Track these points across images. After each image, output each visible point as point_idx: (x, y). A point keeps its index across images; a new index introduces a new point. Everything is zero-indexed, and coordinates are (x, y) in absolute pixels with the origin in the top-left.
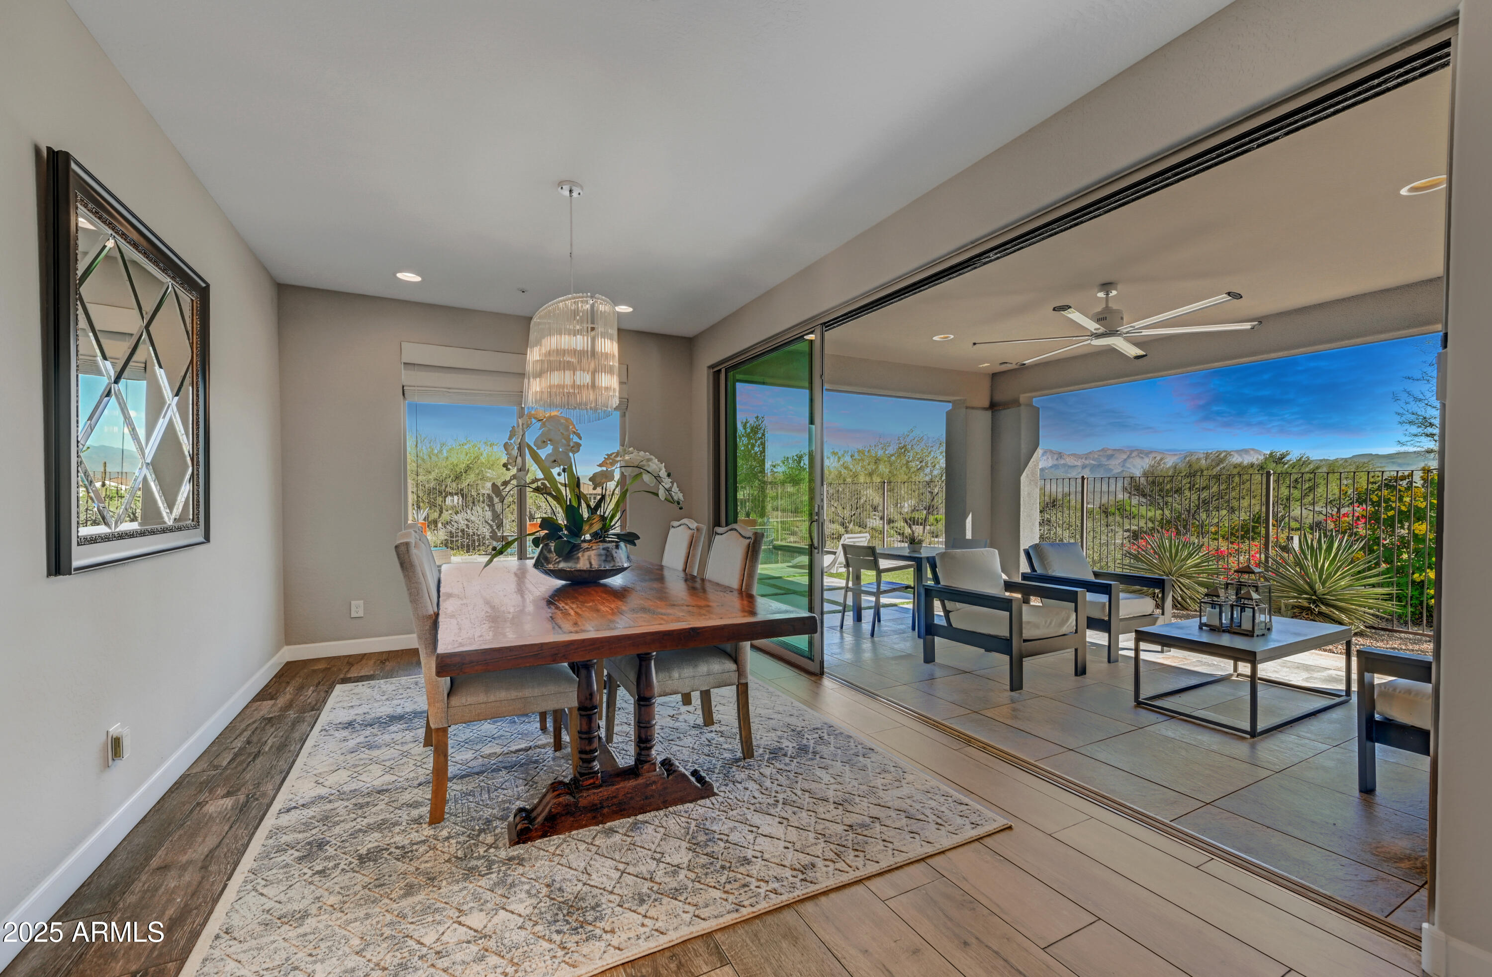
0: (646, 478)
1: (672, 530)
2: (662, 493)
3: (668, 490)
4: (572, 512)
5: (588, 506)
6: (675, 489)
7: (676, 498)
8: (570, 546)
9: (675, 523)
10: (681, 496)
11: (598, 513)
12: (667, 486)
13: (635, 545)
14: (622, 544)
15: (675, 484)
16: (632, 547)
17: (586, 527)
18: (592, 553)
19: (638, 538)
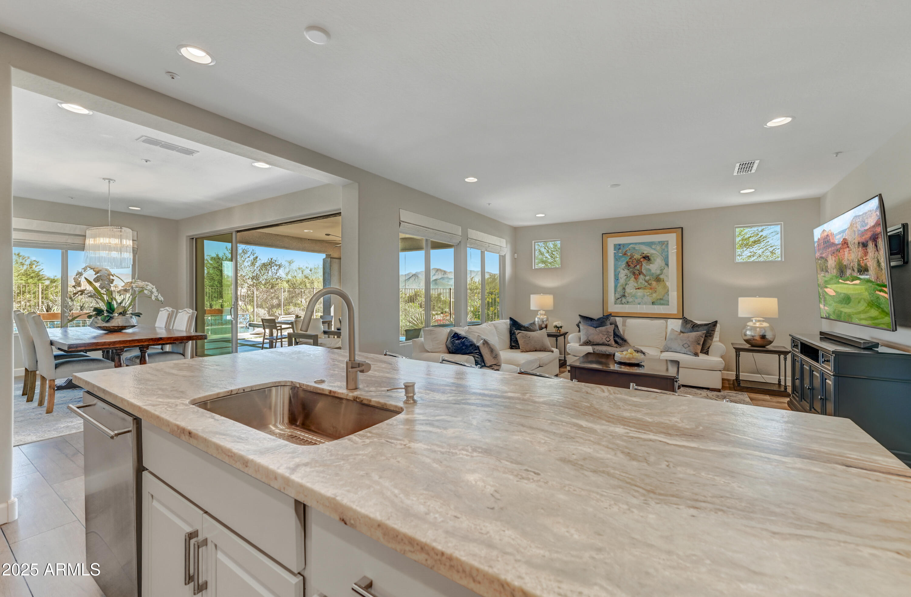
0: (146, 292)
1: (160, 312)
2: (153, 298)
3: (157, 296)
4: (109, 304)
5: (117, 302)
6: (160, 296)
7: (160, 299)
8: (109, 317)
9: (162, 309)
10: (162, 299)
11: (122, 305)
12: (156, 295)
13: (140, 316)
14: (134, 317)
15: (160, 294)
16: (139, 317)
17: (116, 311)
18: (119, 320)
19: (141, 314)
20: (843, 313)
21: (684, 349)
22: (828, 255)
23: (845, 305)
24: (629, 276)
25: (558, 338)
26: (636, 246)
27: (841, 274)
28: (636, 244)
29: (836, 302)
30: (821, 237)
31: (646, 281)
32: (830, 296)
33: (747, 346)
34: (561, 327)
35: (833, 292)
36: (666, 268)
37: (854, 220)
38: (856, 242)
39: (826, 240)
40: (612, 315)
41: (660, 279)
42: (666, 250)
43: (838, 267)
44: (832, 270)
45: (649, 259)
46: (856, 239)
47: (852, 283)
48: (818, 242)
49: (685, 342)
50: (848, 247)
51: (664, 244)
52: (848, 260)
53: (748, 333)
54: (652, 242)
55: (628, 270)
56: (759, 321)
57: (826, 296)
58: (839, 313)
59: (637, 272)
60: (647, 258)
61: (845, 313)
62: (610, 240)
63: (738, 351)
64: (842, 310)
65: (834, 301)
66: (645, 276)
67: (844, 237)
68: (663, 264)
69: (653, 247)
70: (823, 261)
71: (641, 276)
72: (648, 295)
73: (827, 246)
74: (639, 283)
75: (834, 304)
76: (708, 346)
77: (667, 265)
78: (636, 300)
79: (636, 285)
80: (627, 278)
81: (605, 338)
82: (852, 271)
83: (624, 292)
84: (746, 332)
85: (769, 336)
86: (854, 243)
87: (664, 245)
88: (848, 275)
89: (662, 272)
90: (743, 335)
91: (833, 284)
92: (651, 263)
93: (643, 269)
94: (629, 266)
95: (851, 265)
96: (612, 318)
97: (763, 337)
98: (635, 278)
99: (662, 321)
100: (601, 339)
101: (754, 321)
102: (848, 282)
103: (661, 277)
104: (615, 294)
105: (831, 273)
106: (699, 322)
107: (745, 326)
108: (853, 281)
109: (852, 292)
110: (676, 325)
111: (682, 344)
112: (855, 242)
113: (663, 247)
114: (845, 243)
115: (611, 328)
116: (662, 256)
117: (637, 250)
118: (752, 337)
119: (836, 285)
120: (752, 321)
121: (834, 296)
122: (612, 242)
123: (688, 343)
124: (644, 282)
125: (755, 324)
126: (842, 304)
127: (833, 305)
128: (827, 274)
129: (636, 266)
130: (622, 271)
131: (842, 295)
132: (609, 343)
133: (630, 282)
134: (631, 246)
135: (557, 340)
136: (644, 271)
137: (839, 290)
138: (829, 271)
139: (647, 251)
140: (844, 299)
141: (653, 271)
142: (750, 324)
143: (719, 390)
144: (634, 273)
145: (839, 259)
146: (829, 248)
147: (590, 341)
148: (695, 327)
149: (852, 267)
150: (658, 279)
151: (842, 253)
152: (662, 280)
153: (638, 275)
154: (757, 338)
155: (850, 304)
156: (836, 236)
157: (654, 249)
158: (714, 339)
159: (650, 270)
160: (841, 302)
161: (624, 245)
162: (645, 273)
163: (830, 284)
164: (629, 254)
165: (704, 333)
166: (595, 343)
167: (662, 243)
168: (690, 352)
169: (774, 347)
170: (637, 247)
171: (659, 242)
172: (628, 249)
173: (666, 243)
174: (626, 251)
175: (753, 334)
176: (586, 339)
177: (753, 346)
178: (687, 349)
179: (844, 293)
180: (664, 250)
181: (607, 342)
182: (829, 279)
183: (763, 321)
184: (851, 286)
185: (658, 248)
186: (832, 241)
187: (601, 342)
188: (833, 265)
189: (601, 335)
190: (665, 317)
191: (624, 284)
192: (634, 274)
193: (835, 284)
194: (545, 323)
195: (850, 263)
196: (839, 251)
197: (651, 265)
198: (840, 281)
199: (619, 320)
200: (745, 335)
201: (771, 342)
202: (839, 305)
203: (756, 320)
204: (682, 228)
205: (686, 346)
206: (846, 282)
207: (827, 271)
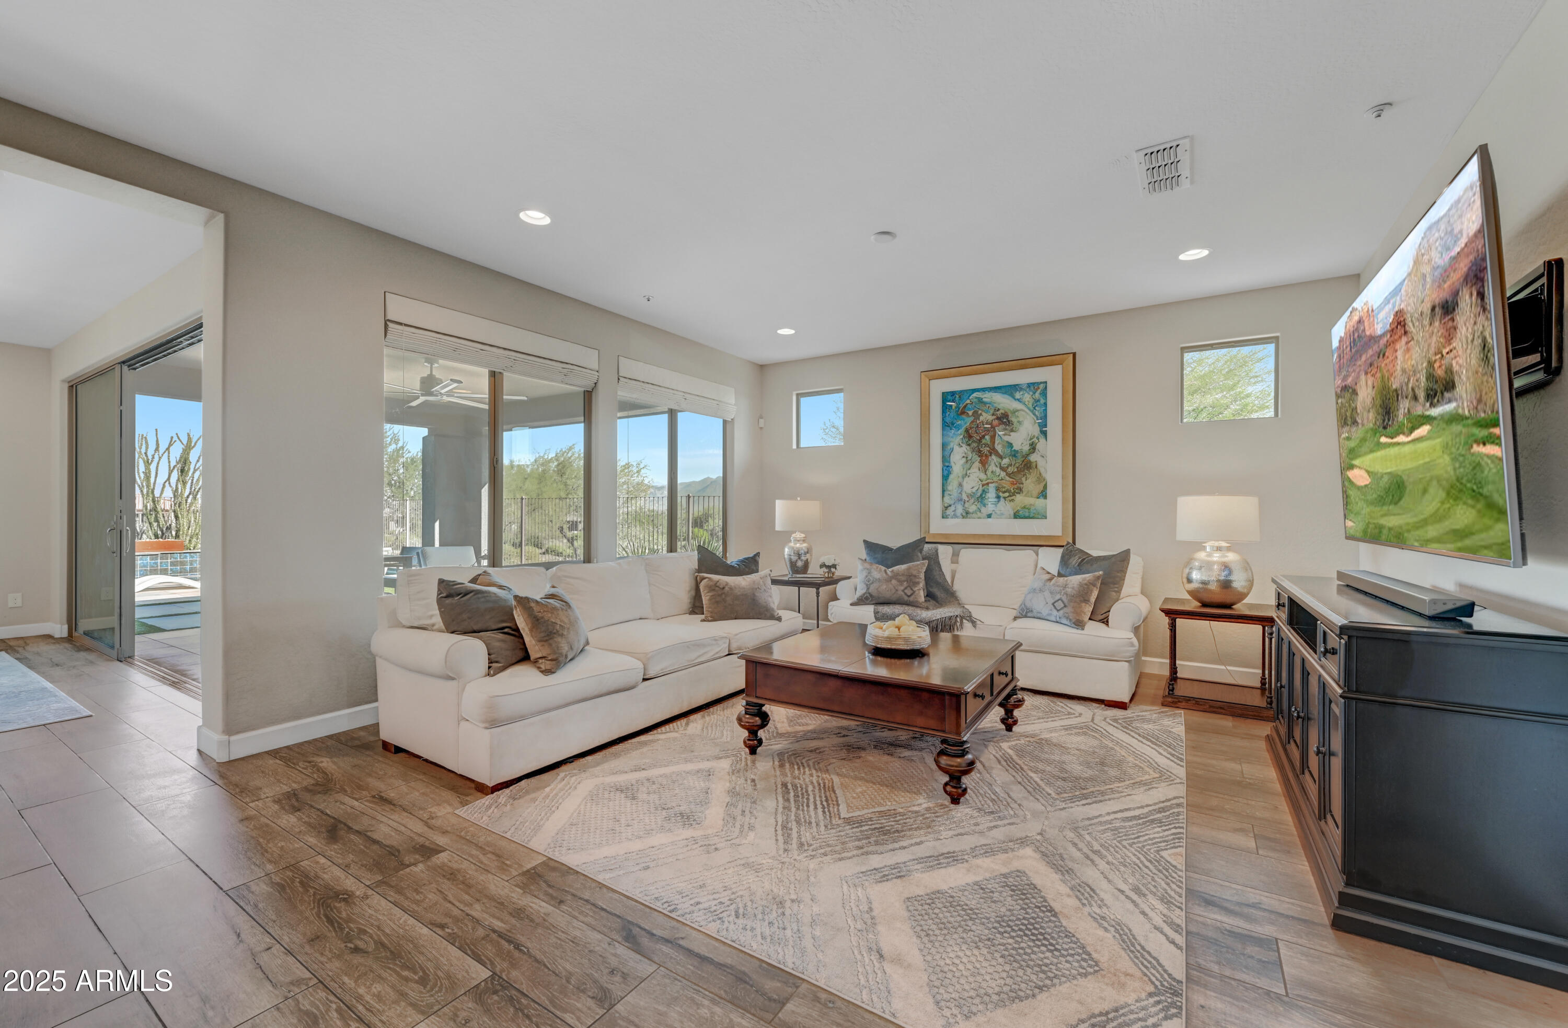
20: (1385, 531)
21: (1055, 612)
22: (1358, 377)
23: (1391, 507)
24: (969, 458)
25: (821, 589)
26: (985, 396)
27: (1384, 421)
28: (983, 390)
29: (1372, 503)
30: (1345, 334)
31: (1002, 469)
32: (1359, 488)
33: (1194, 605)
34: (834, 566)
35: (1366, 475)
36: (1042, 440)
37: (1425, 240)
38: (1427, 308)
39: (1356, 335)
40: (927, 540)
41: (1030, 462)
42: (1042, 401)
43: (1378, 402)
44: (1365, 414)
45: (1009, 423)
46: (1427, 299)
47: (1410, 439)
48: (1339, 348)
49: (1058, 597)
50: (1406, 333)
51: (1040, 388)
52: (1404, 371)
53: (1195, 575)
54: (1015, 386)
55: (969, 445)
56: (1219, 549)
57: (1350, 492)
58: (1377, 531)
59: (985, 450)
60: (1004, 419)
61: (1390, 529)
62: (934, 383)
63: (1173, 614)
64: (1383, 521)
65: (1366, 501)
66: (1001, 457)
67: (1396, 309)
68: (1036, 431)
69: (1018, 395)
70: (1347, 395)
71: (993, 457)
72: (1005, 498)
73: (1357, 351)
74: (989, 473)
75: (1366, 510)
76: (1108, 605)
77: (1044, 433)
78: (983, 509)
79: (983, 476)
80: (967, 462)
81: (902, 588)
82: (1413, 402)
83: (960, 493)
84: (1189, 574)
85: (1239, 582)
86: (1422, 314)
87: (1039, 391)
88: (1401, 417)
89: (1034, 449)
90: (1185, 580)
91: (1366, 454)
92: (1012, 431)
93: (997, 442)
94: (970, 437)
95: (1410, 386)
96: (927, 547)
97: (1226, 585)
98: (981, 462)
99: (1028, 553)
100: (894, 591)
101: (1208, 550)
102: (1401, 438)
103: (1033, 458)
104: (943, 496)
105: (1363, 425)
106: (1095, 553)
107: (1189, 562)
108: (1412, 430)
109: (1410, 465)
110: (1051, 559)
111: (1053, 601)
112: (1425, 310)
113: (1037, 395)
114: (1400, 324)
115: (919, 567)
116: (1034, 414)
117: (985, 403)
118: (1201, 586)
119: (1371, 456)
120: (1204, 548)
121: (1366, 486)
122: (939, 387)
123: (1064, 598)
124: (998, 470)
125: (1210, 555)
126: (1383, 504)
127: (1363, 512)
128: (1354, 429)
129: (983, 437)
130: (956, 448)
131: (1386, 479)
132: (911, 599)
133: (972, 470)
134: (975, 395)
135: (818, 594)
136: (999, 448)
137: (1379, 468)
138: (1359, 421)
139: (1003, 402)
140: (1388, 491)
141: (1016, 447)
142: (1202, 555)
143: (1121, 706)
144: (980, 451)
145: (1383, 377)
146: (1361, 356)
147: (871, 595)
148: (1085, 562)
149: (1413, 389)
150: (1027, 466)
151: (1391, 358)
152: (1034, 465)
153: (986, 456)
154: (1213, 587)
155: (1402, 502)
156: (1379, 313)
157: (1018, 400)
158: (1125, 590)
159: (1010, 445)
160: (1381, 501)
161: (961, 393)
162: (1000, 451)
163: (1360, 456)
164: (970, 413)
165: (1098, 578)
166: (881, 601)
167: (1033, 386)
168: (1067, 618)
169: (1251, 606)
170: (987, 397)
171: (1030, 385)
172: (968, 401)
173: (1042, 386)
174: (965, 407)
175: (1205, 578)
176: (864, 591)
177: (1205, 605)
178: (1061, 612)
179: (1389, 473)
180: (1039, 401)
181: (906, 598)
182: (1358, 441)
183: (1229, 549)
184: (1406, 449)
185: (1027, 397)
186: (1368, 333)
187: (894, 598)
188: (1369, 401)
189: (894, 582)
190: (1034, 544)
191: (960, 475)
192: (979, 453)
193: (1372, 451)
194: (803, 558)
195: (1409, 380)
196: (1384, 355)
197: (1012, 434)
198: (1383, 440)
199: (944, 553)
200: (1189, 581)
201: (1243, 596)
202: (1378, 509)
203: (1212, 547)
204: (1074, 354)
205: (1059, 605)
206: (1395, 440)
207: (1355, 422)
